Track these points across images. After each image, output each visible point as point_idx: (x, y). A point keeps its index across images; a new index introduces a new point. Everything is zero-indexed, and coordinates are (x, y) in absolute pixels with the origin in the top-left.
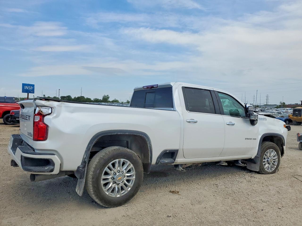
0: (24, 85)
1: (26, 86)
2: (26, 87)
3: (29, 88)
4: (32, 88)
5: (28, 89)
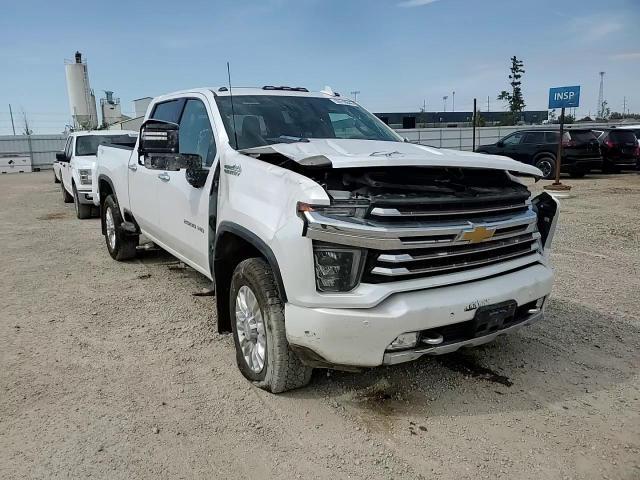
4: (572, 94)
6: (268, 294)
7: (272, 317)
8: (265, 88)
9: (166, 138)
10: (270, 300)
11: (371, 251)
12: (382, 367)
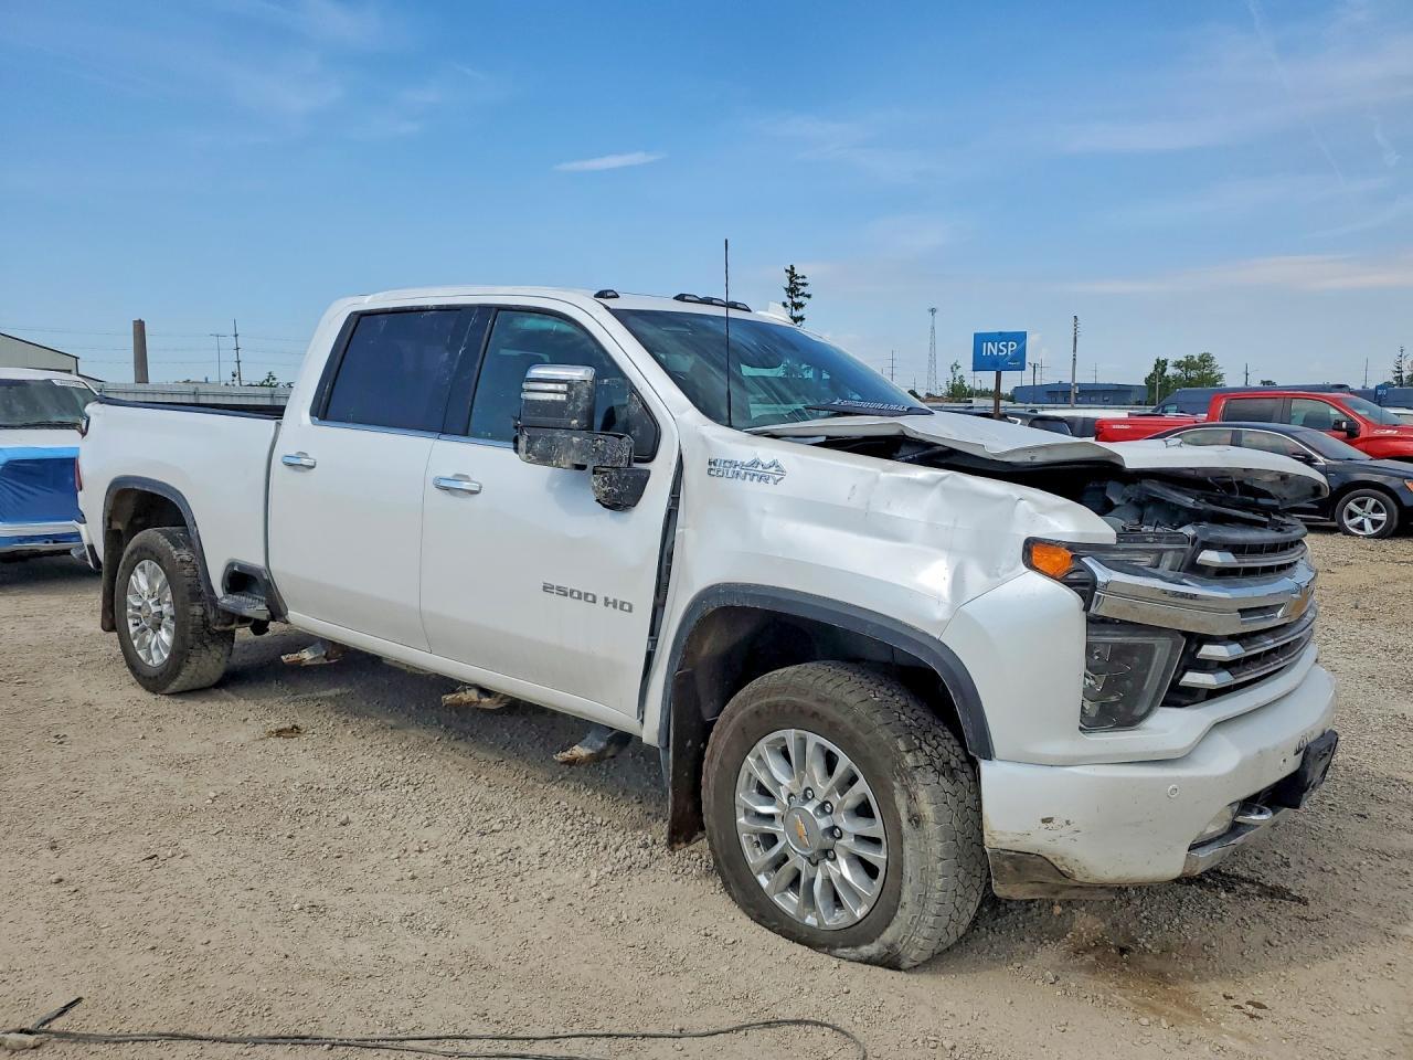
0: (980, 339)
1: (990, 344)
2: (990, 348)
3: (1000, 350)
4: (1013, 346)
5: (995, 353)
6: (902, 746)
7: (923, 795)
8: (681, 298)
9: (564, 397)
10: (909, 759)
11: (1189, 636)
12: (1185, 880)
